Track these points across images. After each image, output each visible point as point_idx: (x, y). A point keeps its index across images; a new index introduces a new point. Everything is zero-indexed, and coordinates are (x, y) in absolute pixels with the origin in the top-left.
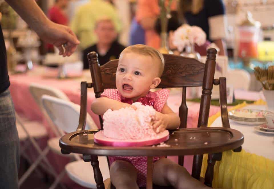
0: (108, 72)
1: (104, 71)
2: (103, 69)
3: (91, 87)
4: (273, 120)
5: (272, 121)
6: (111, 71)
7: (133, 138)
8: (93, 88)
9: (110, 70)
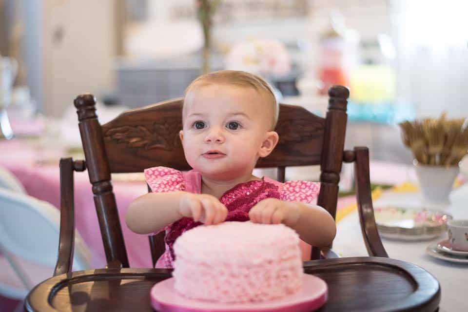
0: (119, 136)
1: (111, 135)
2: (107, 131)
3: (83, 170)
4: (466, 234)
5: (464, 235)
6: (126, 133)
7: (255, 299)
8: (86, 172)
9: (123, 132)
